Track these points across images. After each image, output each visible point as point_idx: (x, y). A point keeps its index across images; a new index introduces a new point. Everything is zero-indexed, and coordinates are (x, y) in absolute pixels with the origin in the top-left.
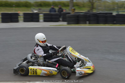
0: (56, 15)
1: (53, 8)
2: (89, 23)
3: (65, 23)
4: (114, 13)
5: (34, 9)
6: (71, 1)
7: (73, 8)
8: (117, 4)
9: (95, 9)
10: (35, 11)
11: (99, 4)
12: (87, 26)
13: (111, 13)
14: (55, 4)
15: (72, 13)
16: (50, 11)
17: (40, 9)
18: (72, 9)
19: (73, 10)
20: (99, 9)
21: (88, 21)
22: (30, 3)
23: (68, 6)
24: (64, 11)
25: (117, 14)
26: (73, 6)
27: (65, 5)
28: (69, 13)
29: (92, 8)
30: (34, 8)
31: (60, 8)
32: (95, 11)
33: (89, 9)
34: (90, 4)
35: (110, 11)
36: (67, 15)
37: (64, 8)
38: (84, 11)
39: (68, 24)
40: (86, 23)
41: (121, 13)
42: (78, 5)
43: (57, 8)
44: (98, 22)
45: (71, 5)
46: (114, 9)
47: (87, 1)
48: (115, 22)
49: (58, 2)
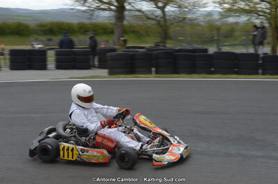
0: (84, 54)
2: (157, 72)
3: (104, 72)
4: (212, 50)
5: (36, 40)
6: (120, 24)
7: (122, 39)
8: (218, 29)
9: (171, 39)
10: (38, 46)
11: (178, 28)
12: (152, 78)
13: (206, 50)
14: (83, 29)
17: (49, 40)
18: (119, 39)
19: (122, 43)
20: (180, 41)
21: (153, 67)
22: (27, 27)
23: (112, 33)
25: (216, 53)
28: (114, 50)
29: (166, 36)
30: (38, 37)
32: (170, 45)
33: (158, 40)
34: (160, 30)
36: (108, 54)
38: (148, 44)
39: (111, 73)
40: (150, 72)
41: (225, 49)
42: (134, 31)
44: (176, 71)
45: (117, 32)
46: (211, 41)
47: (153, 22)
48: (212, 69)
49: (92, 24)
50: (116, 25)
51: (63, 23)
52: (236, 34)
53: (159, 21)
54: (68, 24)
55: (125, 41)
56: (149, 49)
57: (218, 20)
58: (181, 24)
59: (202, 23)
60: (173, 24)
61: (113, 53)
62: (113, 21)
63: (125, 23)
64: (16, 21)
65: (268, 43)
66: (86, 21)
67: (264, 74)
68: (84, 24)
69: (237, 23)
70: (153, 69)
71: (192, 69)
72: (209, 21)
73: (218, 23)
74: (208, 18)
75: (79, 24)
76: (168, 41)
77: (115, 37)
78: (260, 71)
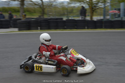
0: (6, 21)
2: (41, 29)
3: (16, 30)
4: (65, 19)
6: (22, 7)
7: (24, 14)
8: (67, 9)
9: (46, 14)
11: (49, 9)
12: (39, 31)
13: (62, 19)
15: (23, 19)
19: (23, 16)
20: (50, 15)
21: (39, 27)
23: (18, 11)
24: (15, 17)
25: (67, 20)
26: (24, 12)
27: (16, 11)
28: (20, 19)
32: (46, 17)
33: (40, 14)
34: (41, 10)
36: (18, 21)
37: (14, 14)
38: (36, 16)
39: (19, 30)
40: (37, 29)
41: (70, 18)
42: (29, 11)
44: (49, 28)
45: (21, 11)
46: (64, 15)
48: (66, 27)
49: (8, 8)
50: (20, 8)
52: (74, 11)
53: (40, 6)
55: (25, 15)
56: (36, 19)
57: (67, 5)
59: (59, 7)
60: (46, 7)
61: (20, 21)
62: (19, 6)
63: (25, 7)
65: (88, 15)
66: (6, 6)
67: (88, 28)
68: (5, 8)
69: (74, 7)
70: (39, 28)
71: (57, 27)
72: (63, 5)
73: (66, 7)
74: (62, 5)
76: (45, 15)
77: (20, 14)
78: (86, 27)
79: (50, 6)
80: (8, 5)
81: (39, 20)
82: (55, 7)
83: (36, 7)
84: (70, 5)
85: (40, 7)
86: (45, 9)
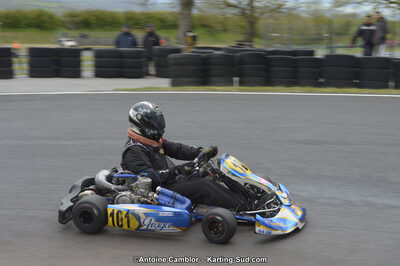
0: (137, 55)
1: (127, 34)
2: (241, 83)
3: (165, 83)
4: (320, 53)
5: (65, 35)
6: (186, 12)
7: (191, 34)
8: (330, 22)
9: (259, 37)
10: (69, 44)
12: (235, 91)
13: (311, 53)
14: (133, 21)
15: (188, 51)
16: (118, 43)
17: (83, 36)
18: (185, 35)
19: (189, 40)
20: (273, 39)
21: (236, 76)
22: (51, 17)
23: (174, 26)
24: (164, 44)
25: (327, 56)
26: (192, 28)
27: (166, 23)
28: (178, 51)
29: (252, 33)
30: (65, 31)
31: (151, 34)
32: (259, 45)
33: (240, 37)
34: (244, 23)
35: (307, 44)
36: (172, 56)
37: (162, 34)
38: (226, 42)
39: (175, 84)
40: (231, 83)
41: (340, 52)
42: (205, 25)
43: (139, 35)
44: (268, 80)
45: (183, 24)
46: (318, 40)
47: (235, 11)
48: (322, 80)
49: (144, 14)
50: (181, 14)
51: (103, 13)
53: (243, 9)
54: (111, 13)
56: (228, 50)
57: (329, 10)
58: (276, 15)
59: (304, 15)
60: (263, 14)
61: (177, 55)
62: (177, 9)
63: (195, 12)
64: (35, 8)
66: (137, 9)
67: (396, 87)
68: (134, 14)
69: (354, 15)
70: (236, 79)
71: (293, 80)
72: (317, 10)
73: (328, 15)
74: (313, 8)
75: (126, 13)
76: (256, 40)
77: (179, 33)
78: (391, 84)
79: (273, 10)
80: (143, 4)
81: (238, 54)
82: (291, 14)
83: (230, 12)
84: (339, 9)
85: (243, 14)
86: (256, 19)
